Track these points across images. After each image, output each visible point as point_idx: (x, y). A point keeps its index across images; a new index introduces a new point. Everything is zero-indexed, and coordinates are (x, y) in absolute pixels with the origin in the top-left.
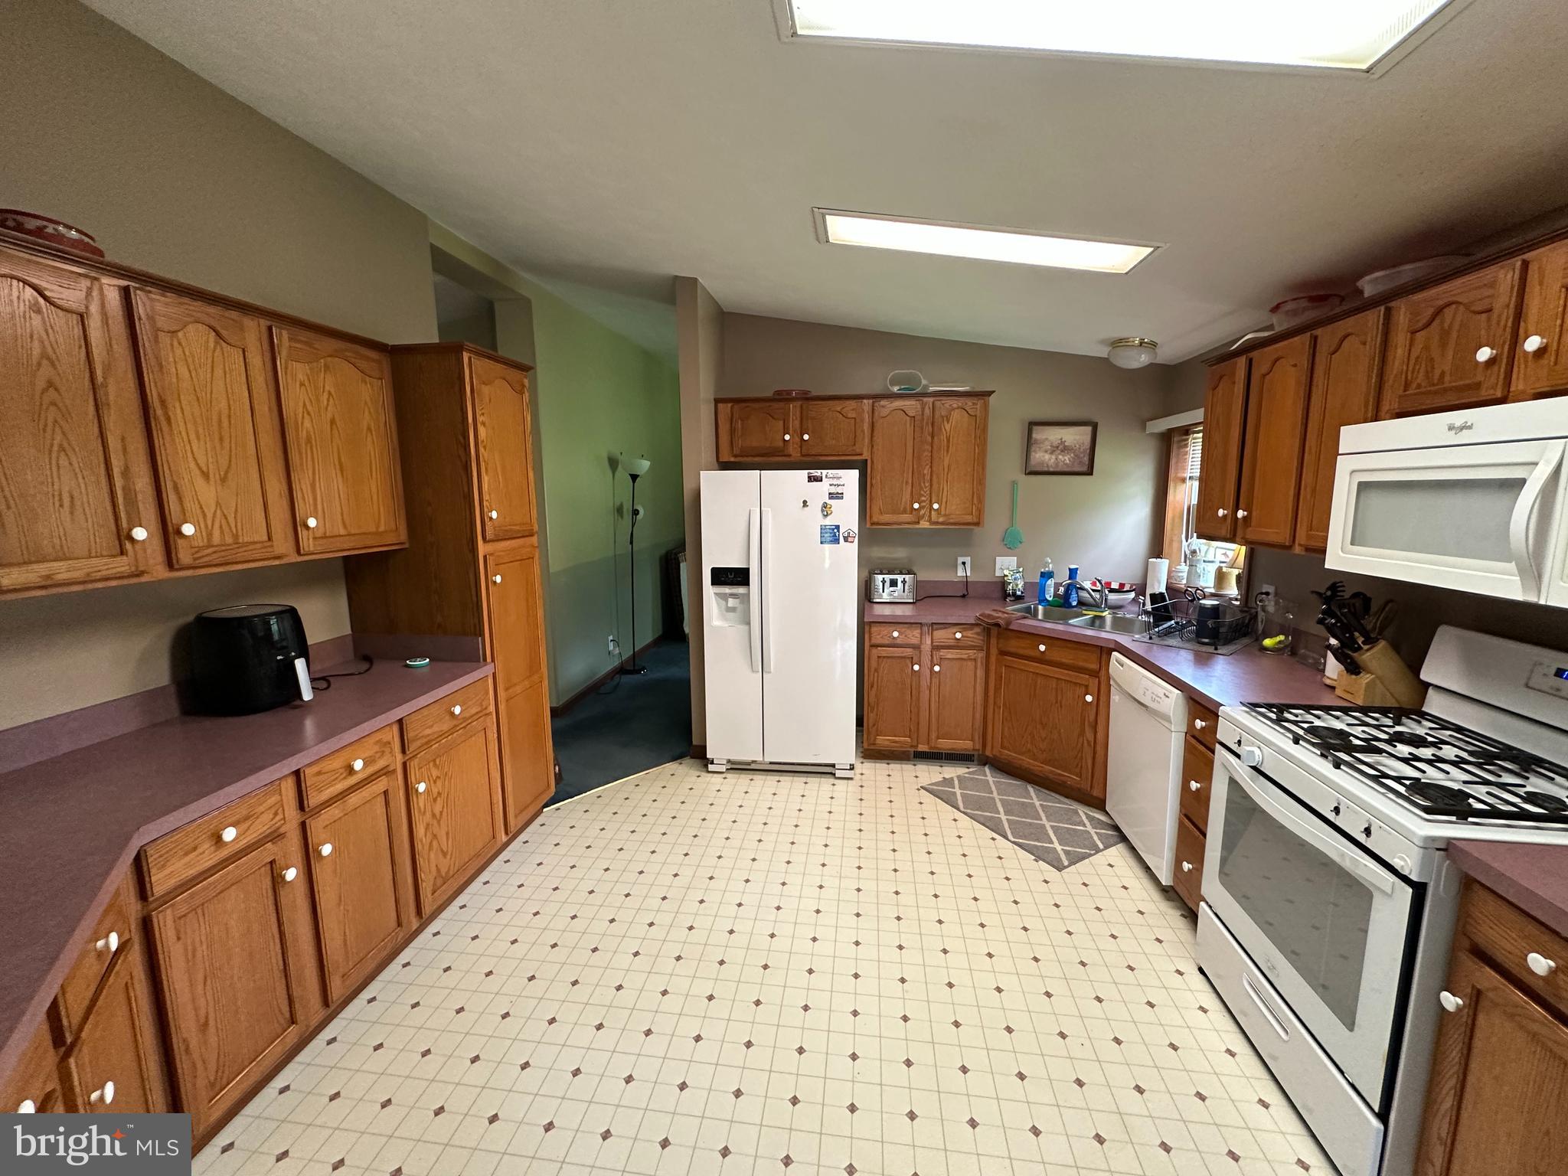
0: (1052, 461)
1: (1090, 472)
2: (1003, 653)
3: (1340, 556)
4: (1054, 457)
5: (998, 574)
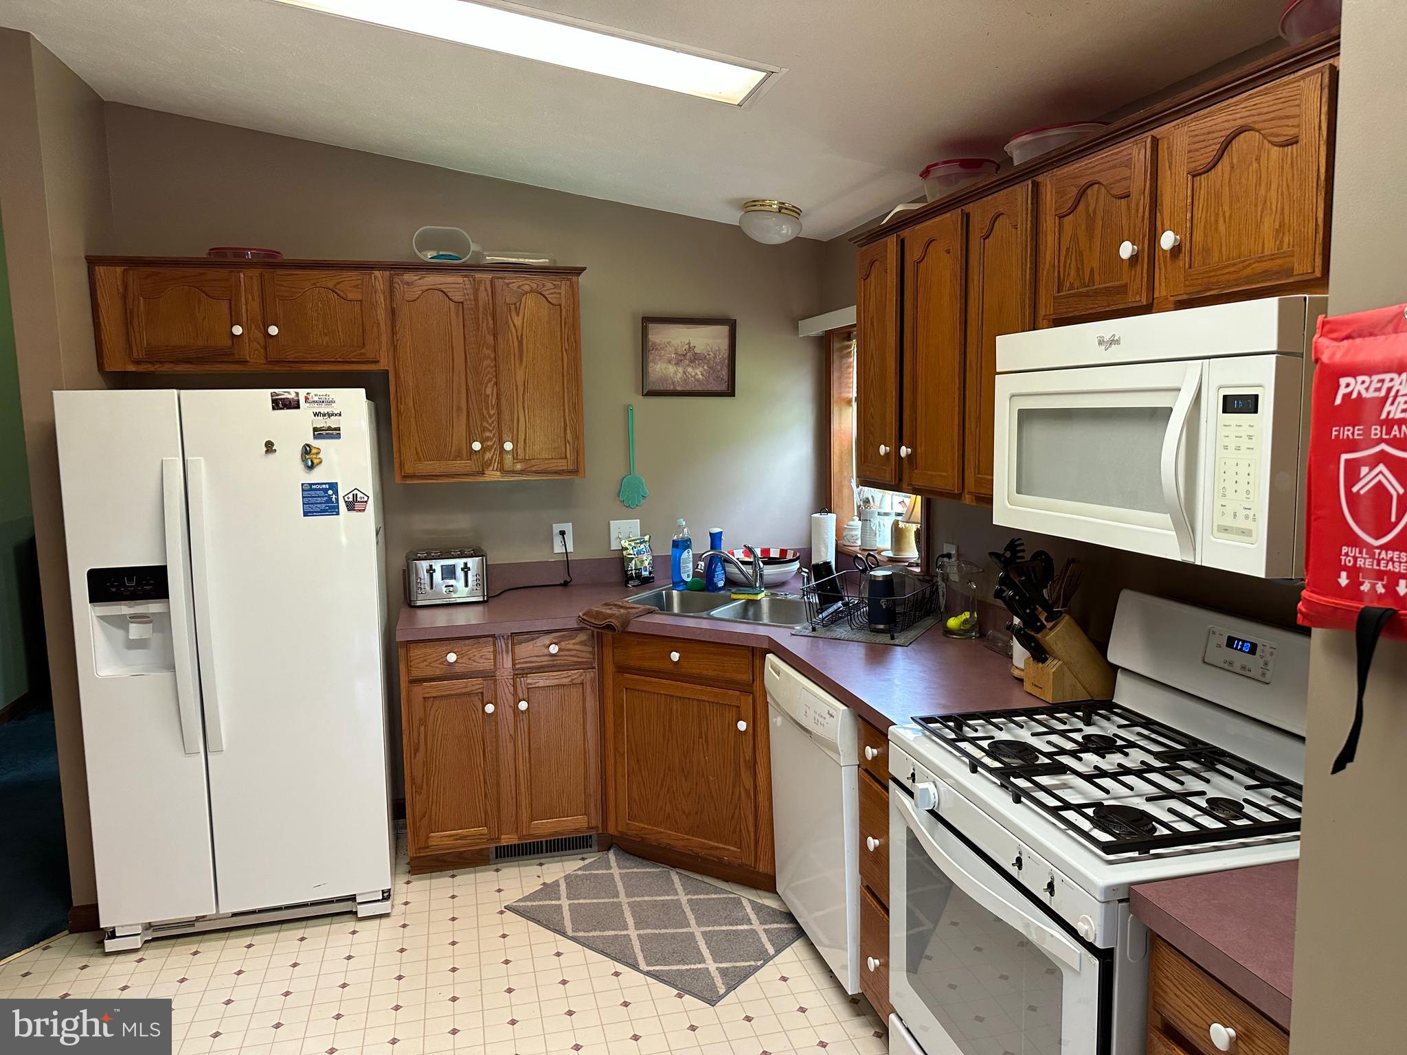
0: (679, 375)
1: (730, 392)
2: (621, 669)
3: (1006, 507)
4: (681, 370)
5: (615, 546)
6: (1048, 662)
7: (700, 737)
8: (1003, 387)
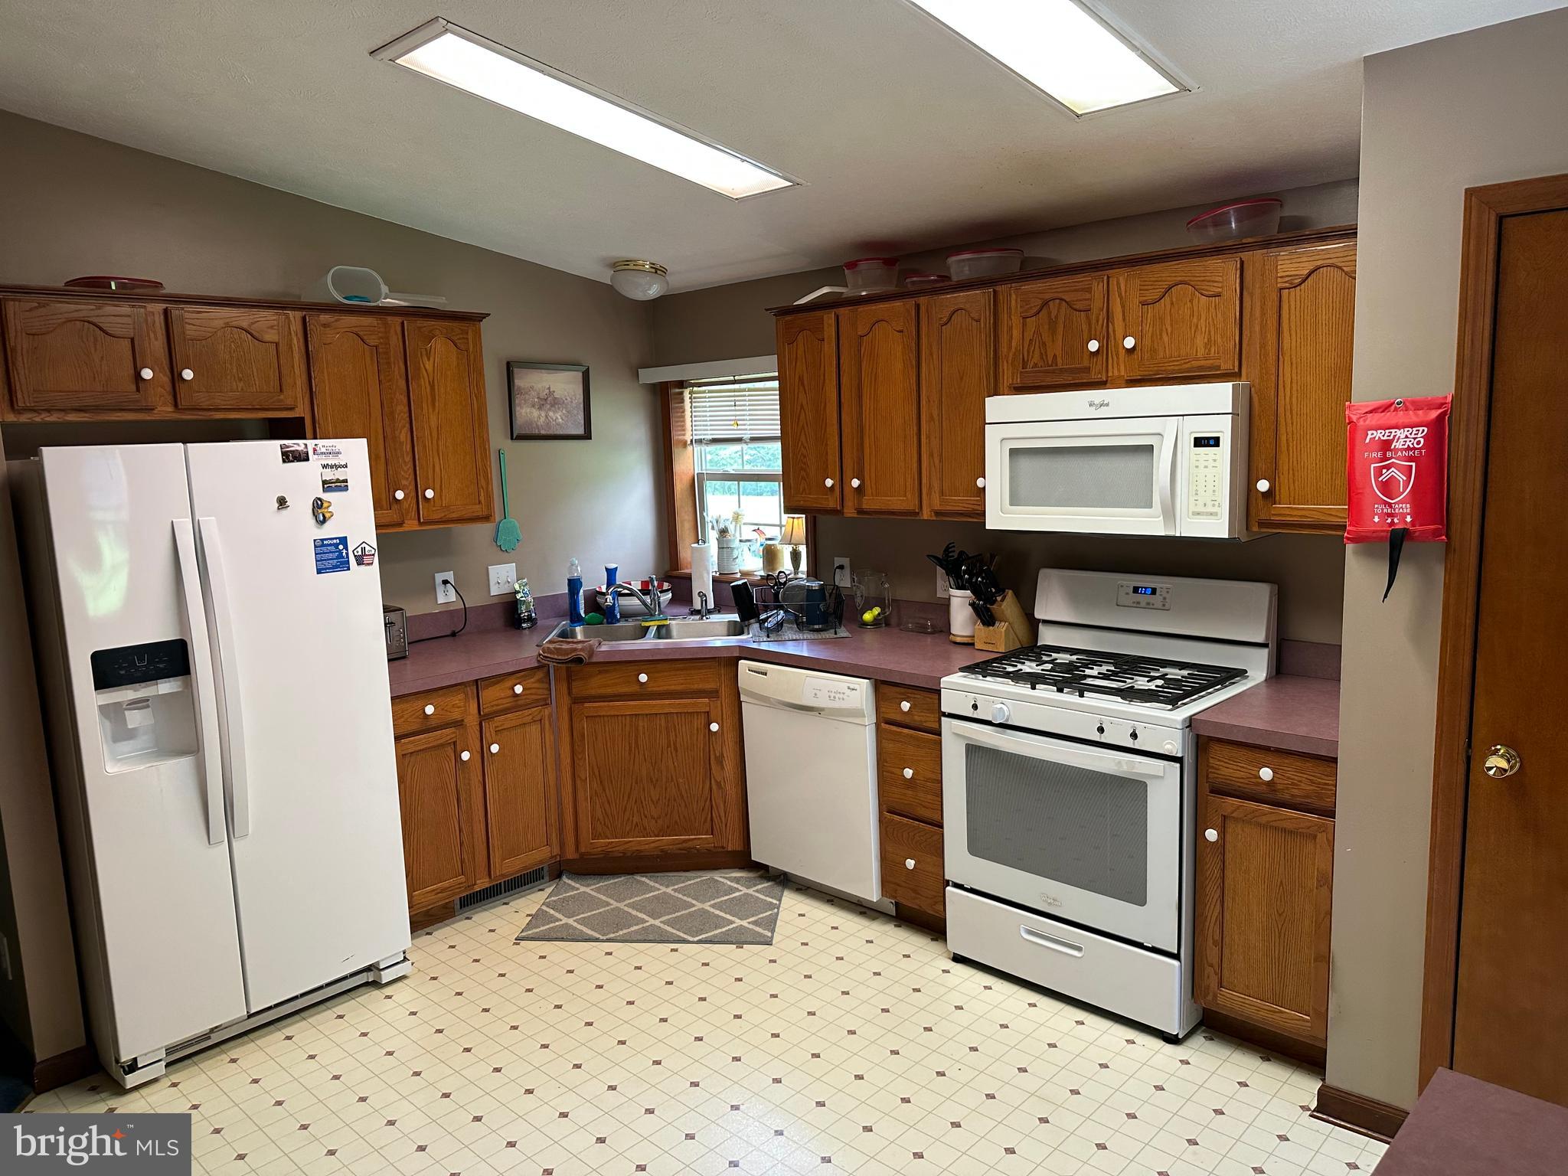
0: (542, 419)
1: (587, 435)
2: (578, 701)
3: (1001, 516)
4: (543, 414)
5: (495, 591)
6: (997, 624)
7: (669, 746)
8: (993, 436)
